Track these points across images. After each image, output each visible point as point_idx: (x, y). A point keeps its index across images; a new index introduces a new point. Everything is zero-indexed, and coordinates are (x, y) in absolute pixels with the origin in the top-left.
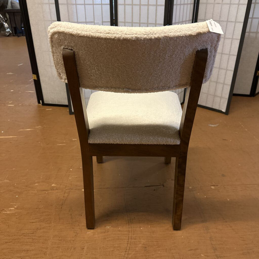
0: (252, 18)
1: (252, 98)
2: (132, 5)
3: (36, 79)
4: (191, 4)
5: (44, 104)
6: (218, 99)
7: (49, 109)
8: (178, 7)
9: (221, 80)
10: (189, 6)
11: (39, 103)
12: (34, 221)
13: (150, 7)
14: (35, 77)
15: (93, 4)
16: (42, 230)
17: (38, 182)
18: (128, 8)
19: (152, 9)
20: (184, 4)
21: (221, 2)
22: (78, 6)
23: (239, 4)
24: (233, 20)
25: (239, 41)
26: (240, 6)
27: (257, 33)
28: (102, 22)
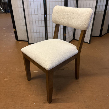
0: (100, 6)
1: (100, 37)
2: (52, 1)
5: (18, 40)
6: (86, 38)
7: (20, 42)
8: (70, 2)
10: (74, 1)
11: (16, 40)
13: (59, 2)
14: (14, 30)
15: (37, 1)
16: (19, 85)
17: (17, 69)
18: (51, 3)
20: (72, 1)
22: (31, 2)
24: (91, 7)
26: (94, 1)
27: (101, 12)
28: (41, 8)
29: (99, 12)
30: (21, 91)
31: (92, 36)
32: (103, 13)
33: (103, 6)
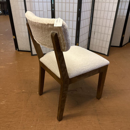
0: (121, 9)
1: (120, 48)
2: (62, 3)
3: (15, 38)
4: (91, 2)
5: (19, 50)
6: (103, 49)
7: (21, 53)
8: (84, 4)
9: (105, 40)
10: (90, 3)
11: (16, 50)
12: (14, 108)
13: (71, 4)
15: (43, 2)
16: (18, 112)
17: (16, 89)
18: (60, 4)
19: (72, 5)
20: (87, 2)
21: (105, 2)
22: (35, 3)
23: (114, 3)
24: (111, 10)
25: (113, 21)
26: (114, 4)
27: (123, 16)
28: (47, 11)
29: (120, 17)
30: (20, 120)
31: (111, 47)
32: (125, 18)
33: (124, 9)
